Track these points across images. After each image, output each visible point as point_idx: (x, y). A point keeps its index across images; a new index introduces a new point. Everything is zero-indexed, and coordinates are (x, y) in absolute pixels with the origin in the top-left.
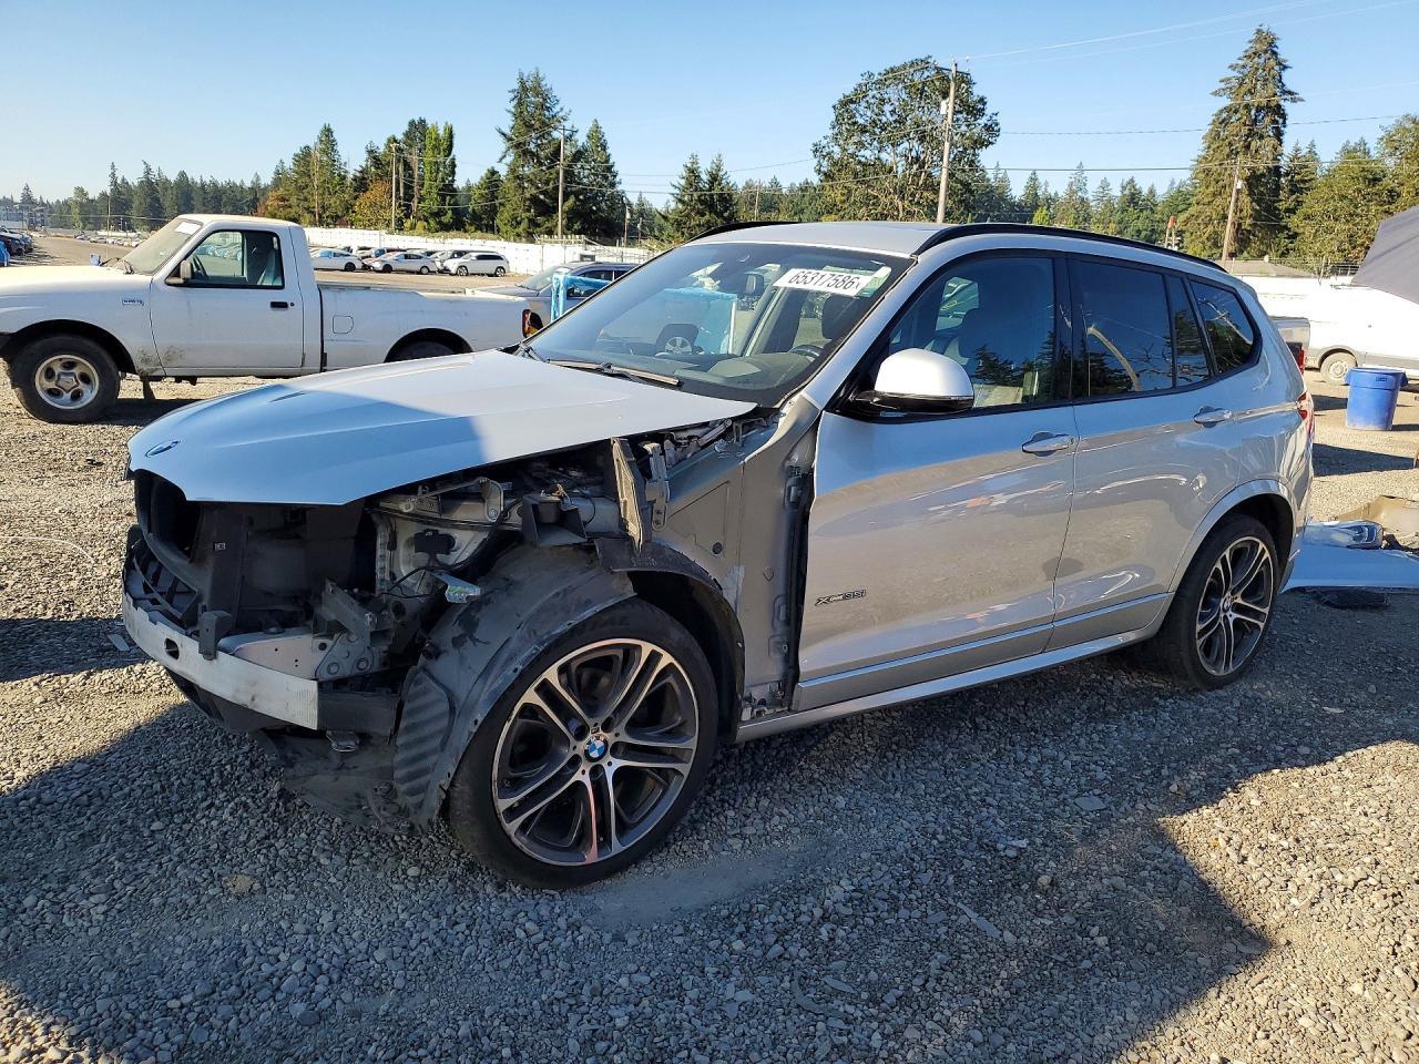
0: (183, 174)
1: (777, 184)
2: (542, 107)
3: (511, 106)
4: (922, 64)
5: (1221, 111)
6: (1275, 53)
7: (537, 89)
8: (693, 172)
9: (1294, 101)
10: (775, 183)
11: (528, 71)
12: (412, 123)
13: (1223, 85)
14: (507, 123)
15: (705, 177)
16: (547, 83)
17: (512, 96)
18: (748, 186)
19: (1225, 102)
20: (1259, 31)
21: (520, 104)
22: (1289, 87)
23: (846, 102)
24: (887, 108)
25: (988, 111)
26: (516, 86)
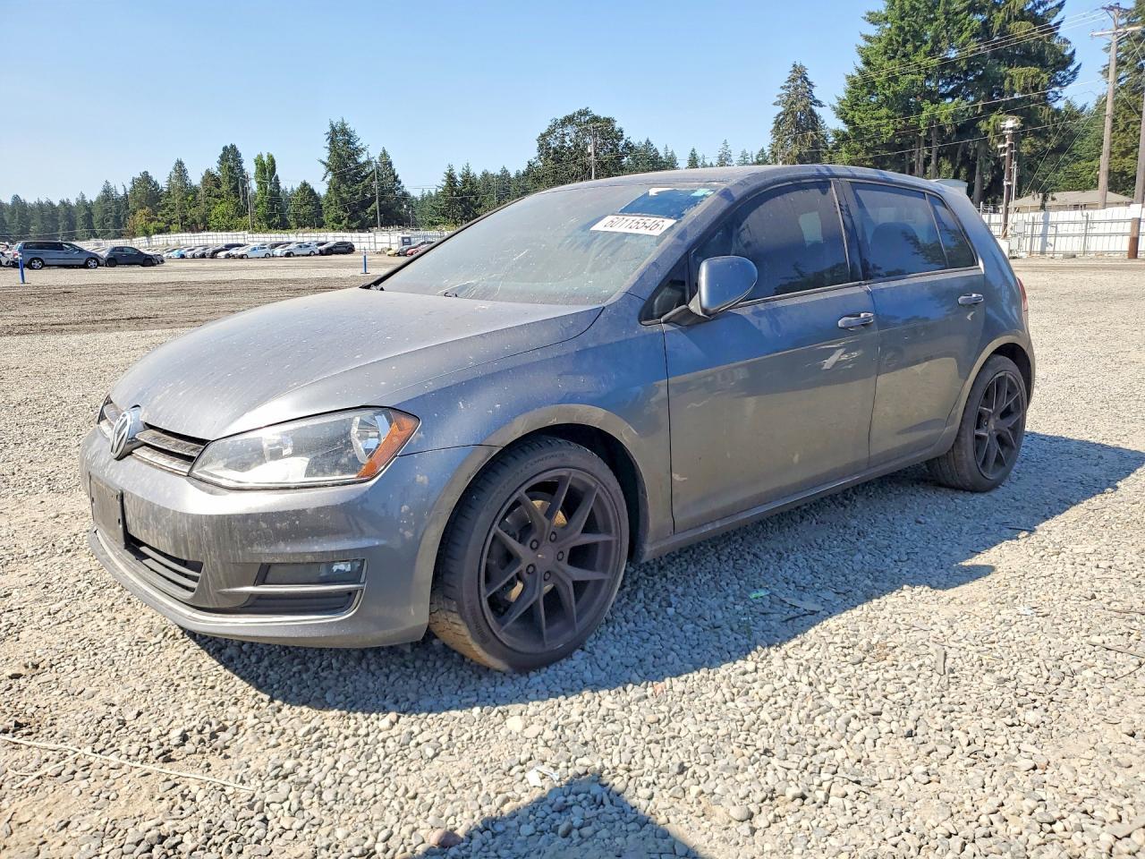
0: (16, 198)
1: (506, 171)
2: (348, 142)
3: (327, 144)
4: (585, 113)
5: (779, 115)
6: (806, 79)
7: (344, 132)
8: (451, 177)
9: (821, 106)
10: (505, 171)
11: (336, 120)
12: (225, 148)
13: (778, 99)
14: (325, 155)
15: (459, 179)
16: (350, 127)
17: (327, 136)
18: (485, 175)
19: (780, 109)
20: (794, 66)
21: (332, 141)
22: (817, 98)
23: (543, 136)
24: (567, 139)
25: (625, 137)
26: (329, 130)
